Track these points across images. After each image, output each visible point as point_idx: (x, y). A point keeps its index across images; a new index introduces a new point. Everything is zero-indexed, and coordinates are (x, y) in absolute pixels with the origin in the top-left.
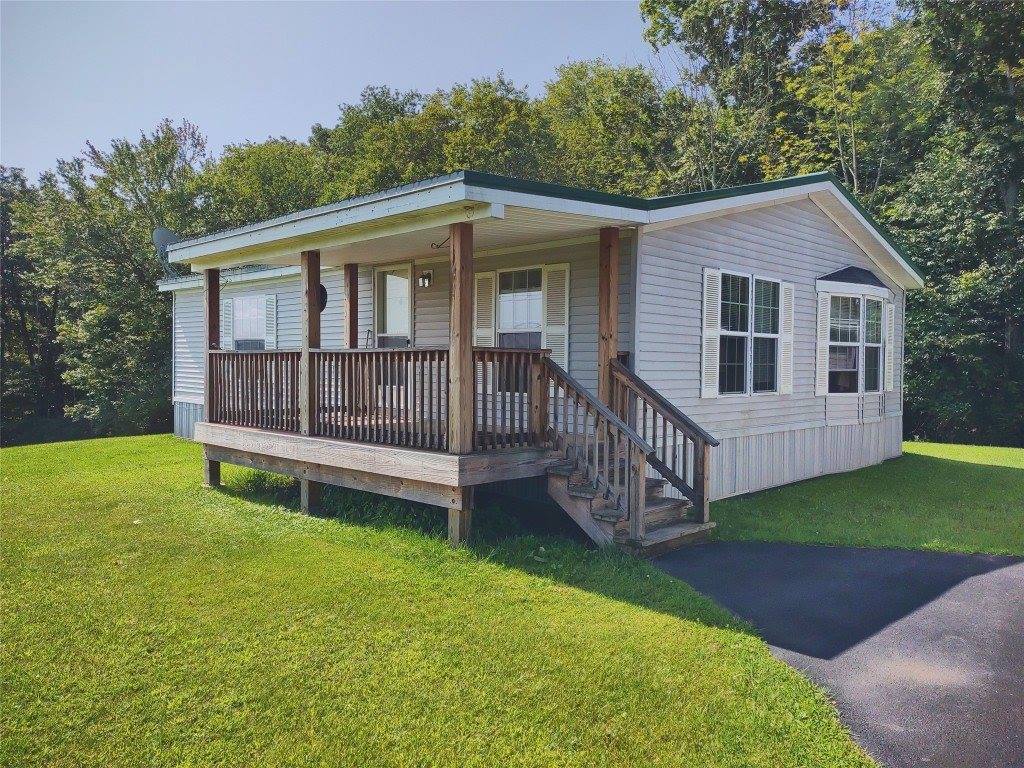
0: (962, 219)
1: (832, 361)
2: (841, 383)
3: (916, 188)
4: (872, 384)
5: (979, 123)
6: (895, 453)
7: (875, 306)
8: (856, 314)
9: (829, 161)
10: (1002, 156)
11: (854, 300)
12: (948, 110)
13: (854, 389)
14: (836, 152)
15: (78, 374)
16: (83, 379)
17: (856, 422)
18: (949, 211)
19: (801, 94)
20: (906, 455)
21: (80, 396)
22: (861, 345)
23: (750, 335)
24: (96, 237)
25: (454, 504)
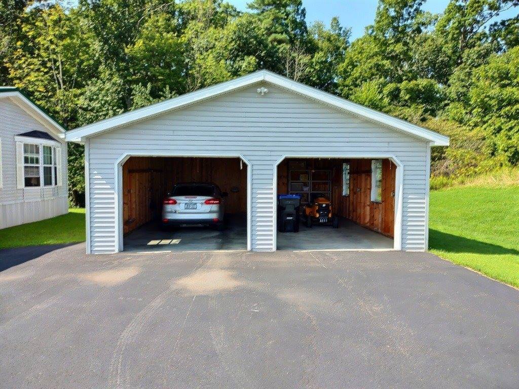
0: (108, 110)
1: (26, 172)
2: (33, 182)
3: (88, 94)
4: (48, 182)
5: (115, 68)
6: (64, 212)
7: (48, 150)
8: (38, 152)
9: (46, 73)
10: (124, 85)
11: (36, 146)
12: (102, 59)
13: (38, 184)
14: (51, 68)
17: (40, 200)
18: (103, 105)
19: (31, 34)
20: (70, 213)
22: (41, 165)
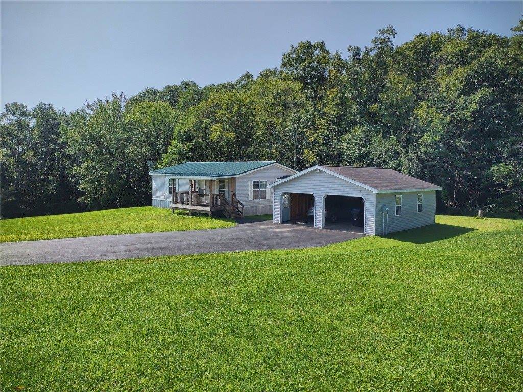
15: (83, 186)
16: (85, 188)
21: (84, 194)
23: (260, 189)
24: (92, 137)
25: (210, 213)
